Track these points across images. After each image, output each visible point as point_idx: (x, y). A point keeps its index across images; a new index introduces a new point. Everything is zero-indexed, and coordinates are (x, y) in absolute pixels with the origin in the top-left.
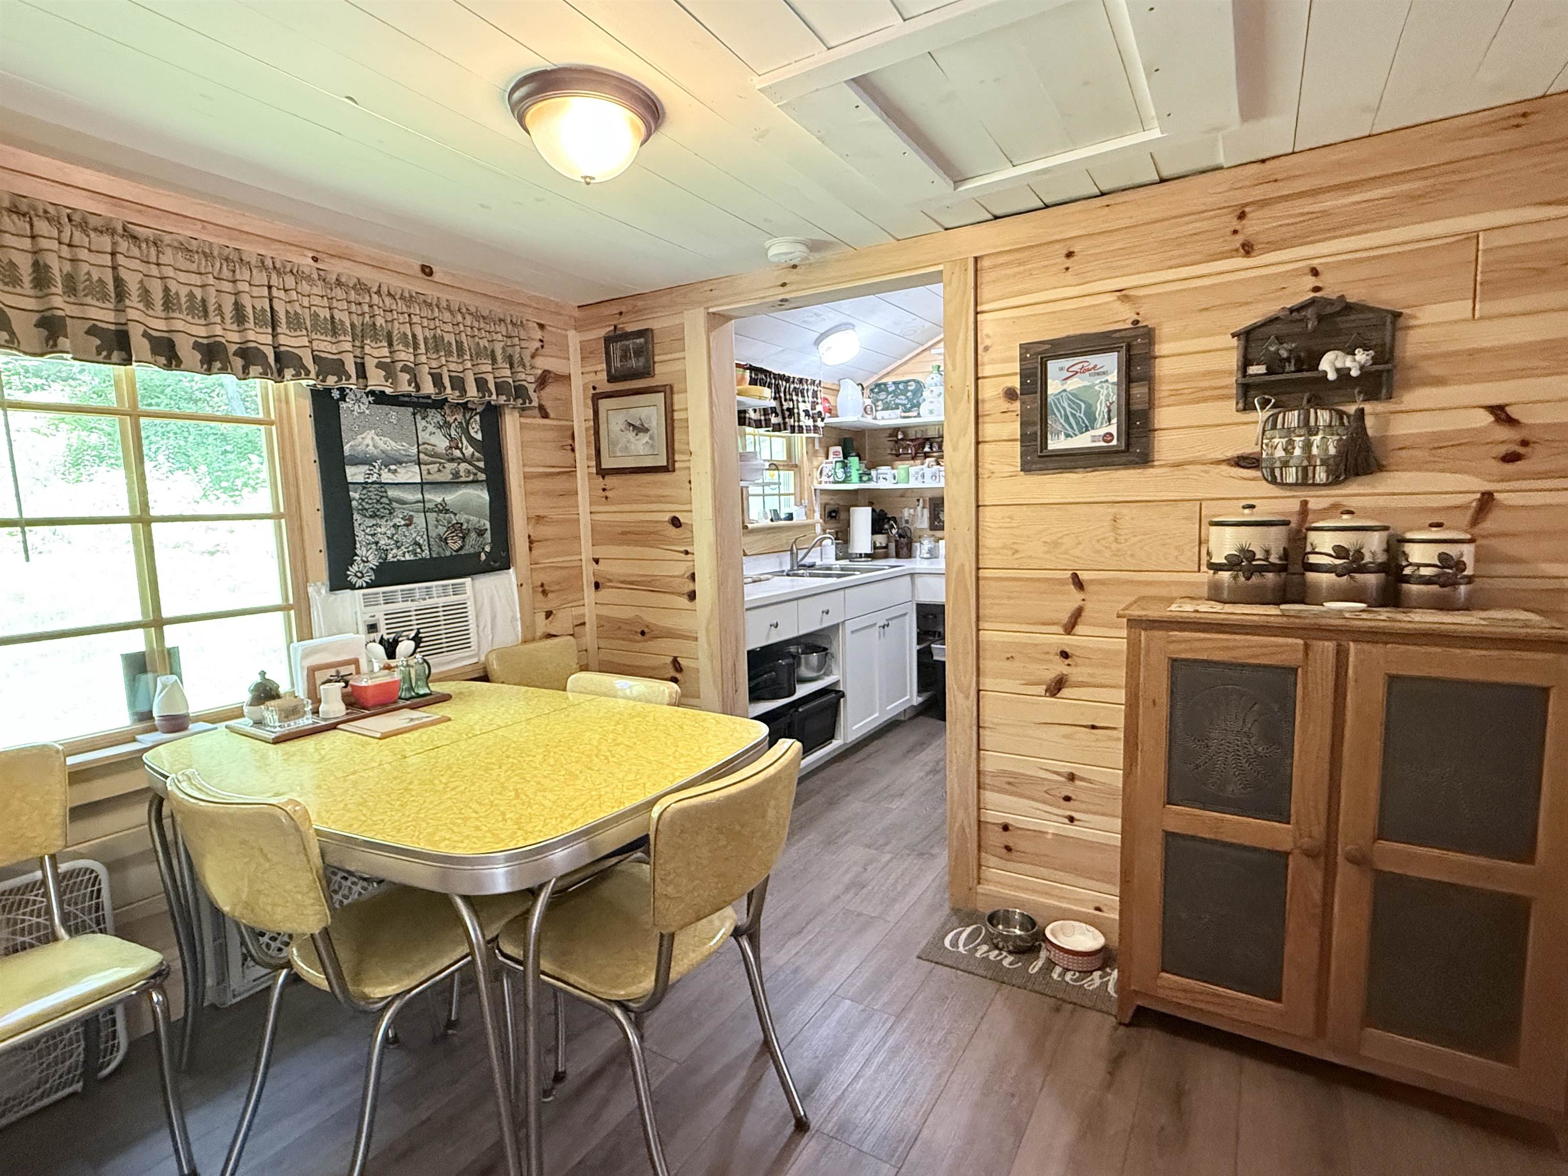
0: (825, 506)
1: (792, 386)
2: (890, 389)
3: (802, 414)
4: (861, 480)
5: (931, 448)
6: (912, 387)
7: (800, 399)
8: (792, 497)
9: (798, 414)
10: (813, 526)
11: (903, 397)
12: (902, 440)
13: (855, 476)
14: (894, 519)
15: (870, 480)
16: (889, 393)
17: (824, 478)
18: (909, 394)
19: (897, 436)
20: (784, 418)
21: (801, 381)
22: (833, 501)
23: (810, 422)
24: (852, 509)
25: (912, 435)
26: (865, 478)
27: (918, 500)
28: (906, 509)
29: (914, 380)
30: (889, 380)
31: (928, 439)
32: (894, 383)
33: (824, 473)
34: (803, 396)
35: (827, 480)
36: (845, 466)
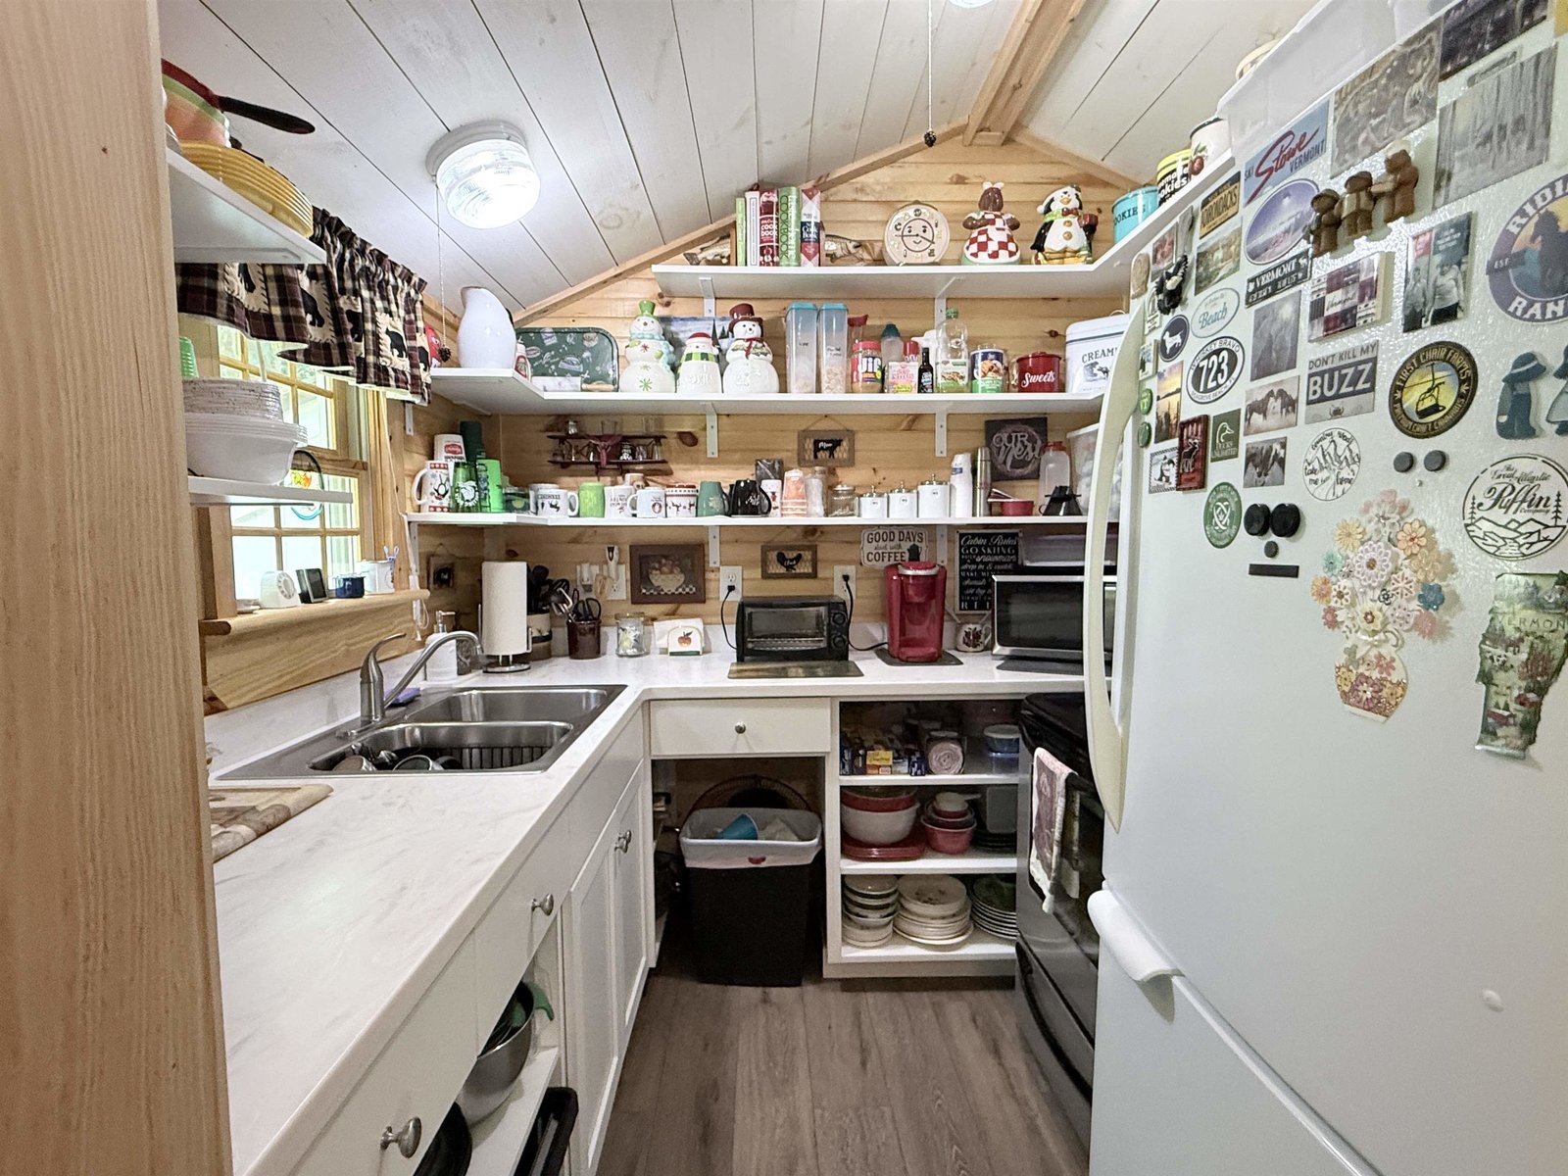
0: (427, 559)
1: (359, 263)
2: (548, 342)
3: (386, 340)
4: (508, 506)
5: (633, 454)
6: (593, 341)
7: (379, 304)
8: (357, 539)
9: (376, 336)
10: (407, 606)
11: (575, 360)
12: (575, 436)
13: (495, 498)
14: (566, 583)
15: (526, 508)
16: (546, 349)
17: (428, 500)
18: (586, 354)
19: (567, 431)
20: (339, 331)
21: (380, 258)
22: (445, 550)
23: (403, 364)
24: (485, 565)
25: (594, 428)
26: (518, 503)
27: (611, 550)
28: (586, 566)
29: (597, 331)
30: (547, 324)
31: (626, 439)
32: (557, 331)
33: (429, 489)
34: (385, 298)
35: (437, 503)
36: (474, 476)
